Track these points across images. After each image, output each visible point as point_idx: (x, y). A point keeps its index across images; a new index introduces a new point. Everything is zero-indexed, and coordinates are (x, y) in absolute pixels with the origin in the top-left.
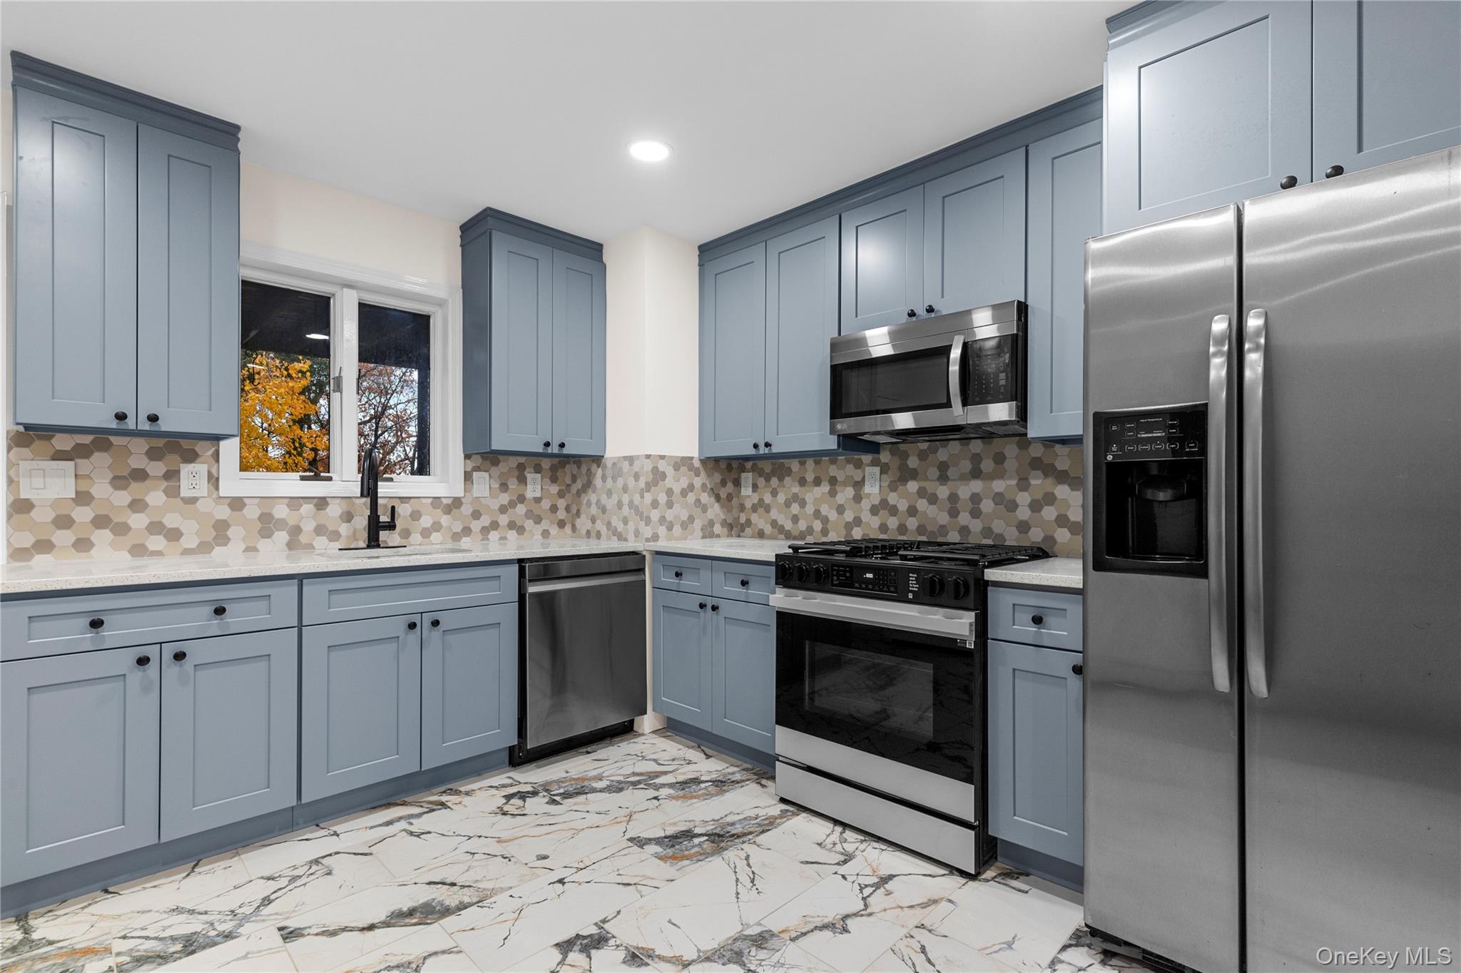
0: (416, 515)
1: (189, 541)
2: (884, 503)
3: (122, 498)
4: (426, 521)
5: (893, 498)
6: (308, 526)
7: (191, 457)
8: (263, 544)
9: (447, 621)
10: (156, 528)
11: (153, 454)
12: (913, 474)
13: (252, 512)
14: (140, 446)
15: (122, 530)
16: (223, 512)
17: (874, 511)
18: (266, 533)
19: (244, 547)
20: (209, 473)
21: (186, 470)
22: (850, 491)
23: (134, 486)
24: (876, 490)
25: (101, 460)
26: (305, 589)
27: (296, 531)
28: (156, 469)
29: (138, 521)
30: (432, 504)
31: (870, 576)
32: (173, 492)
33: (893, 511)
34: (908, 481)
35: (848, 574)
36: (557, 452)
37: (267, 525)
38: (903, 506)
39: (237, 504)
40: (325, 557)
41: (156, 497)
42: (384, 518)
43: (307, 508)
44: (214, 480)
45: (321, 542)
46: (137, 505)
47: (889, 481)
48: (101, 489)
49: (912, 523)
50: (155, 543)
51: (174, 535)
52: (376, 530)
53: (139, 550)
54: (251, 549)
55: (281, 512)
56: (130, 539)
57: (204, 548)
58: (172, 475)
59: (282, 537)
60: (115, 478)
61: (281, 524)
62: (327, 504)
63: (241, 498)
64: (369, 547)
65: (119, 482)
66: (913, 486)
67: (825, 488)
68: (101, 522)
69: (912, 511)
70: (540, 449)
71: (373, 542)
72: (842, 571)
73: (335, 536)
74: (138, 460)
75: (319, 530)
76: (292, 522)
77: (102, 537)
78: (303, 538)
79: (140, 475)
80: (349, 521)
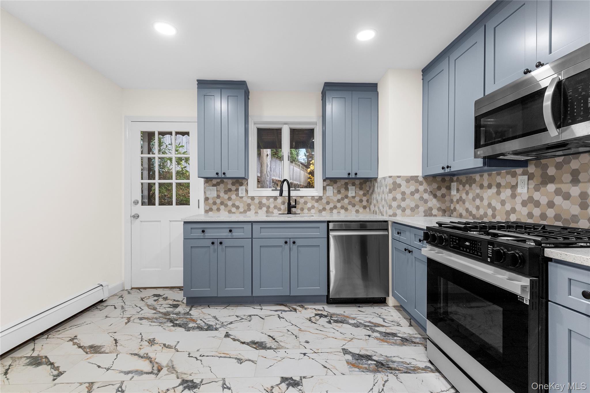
0: (306, 203)
1: (241, 210)
2: (531, 199)
3: (226, 197)
4: (309, 205)
5: (537, 196)
6: (272, 206)
7: (241, 184)
8: (260, 211)
9: (299, 242)
10: (234, 205)
11: (233, 184)
12: (552, 180)
13: (257, 201)
14: (230, 181)
15: (226, 206)
16: (249, 201)
17: (524, 204)
18: (260, 208)
19: (254, 212)
20: (246, 189)
21: (240, 188)
22: (509, 192)
23: (229, 193)
24: (525, 190)
25: (222, 186)
27: (268, 207)
28: (234, 188)
29: (230, 203)
30: (311, 198)
31: (467, 243)
32: (237, 195)
33: (537, 204)
34: (547, 184)
35: (457, 241)
36: (354, 177)
37: (261, 205)
38: (544, 201)
39: (253, 198)
40: (276, 216)
41: (234, 197)
42: (293, 203)
43: (272, 200)
44: (247, 191)
45: (276, 211)
46: (230, 199)
47: (534, 184)
48: (222, 194)
49: (551, 213)
50: (234, 210)
51: (238, 208)
52: (290, 209)
53: (230, 212)
54: (256, 213)
55: (264, 201)
56: (228, 208)
57: (245, 212)
58: (237, 190)
59: (264, 209)
60: (225, 191)
61: (264, 205)
62: (277, 199)
63: (254, 197)
64: (288, 214)
65: (226, 192)
66: (551, 187)
67: (494, 190)
68: (222, 203)
69: (551, 204)
70: (346, 176)
71: (289, 212)
72: (454, 239)
73: (280, 209)
74: (230, 186)
75: (275, 207)
76: (267, 204)
77: (222, 207)
78: (270, 210)
79: (230, 190)
80: (284, 204)
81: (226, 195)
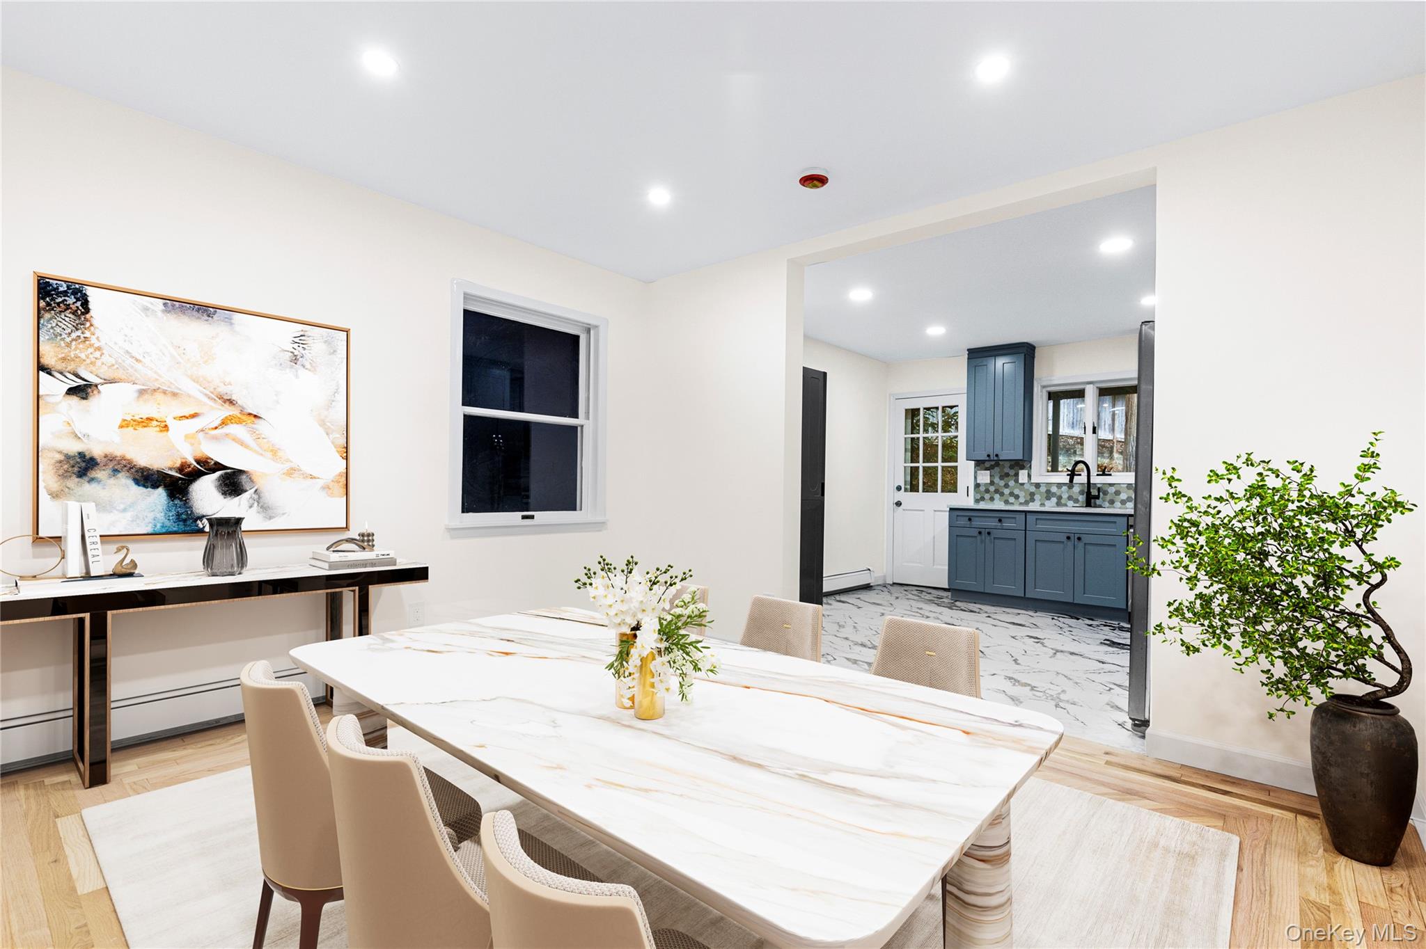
0: (1117, 493)
1: (1022, 500)
3: (1002, 483)
4: (1123, 496)
6: (1065, 496)
7: (1023, 468)
8: (1047, 503)
9: (1085, 539)
10: (1012, 494)
11: (1011, 467)
13: (1043, 489)
14: (1008, 464)
15: (1002, 494)
16: (1033, 489)
18: (1048, 498)
19: (1040, 503)
20: (1028, 474)
21: (1021, 472)
23: (1006, 479)
25: (997, 469)
26: (1028, 516)
27: (1060, 498)
28: (1012, 472)
29: (1007, 491)
30: (1127, 487)
32: (1017, 481)
37: (1049, 495)
39: (1038, 485)
40: (1070, 507)
41: (1012, 483)
42: (1094, 492)
43: (1065, 488)
44: (1029, 476)
45: (1071, 503)
46: (1006, 486)
48: (997, 480)
50: (1012, 500)
51: (1017, 497)
52: (1090, 500)
53: (1007, 502)
54: (1042, 505)
55: (1054, 489)
56: (1005, 498)
57: (1026, 503)
58: (1017, 475)
59: (1054, 500)
60: (1001, 476)
61: (1054, 495)
63: (1039, 483)
64: (1086, 506)
65: (1002, 478)
68: (997, 491)
71: (1088, 504)
73: (1076, 501)
74: (1007, 470)
75: (1070, 498)
76: (1058, 494)
77: (997, 496)
78: (1063, 501)
79: (1007, 475)
80: (1083, 495)
81: (1002, 481)
